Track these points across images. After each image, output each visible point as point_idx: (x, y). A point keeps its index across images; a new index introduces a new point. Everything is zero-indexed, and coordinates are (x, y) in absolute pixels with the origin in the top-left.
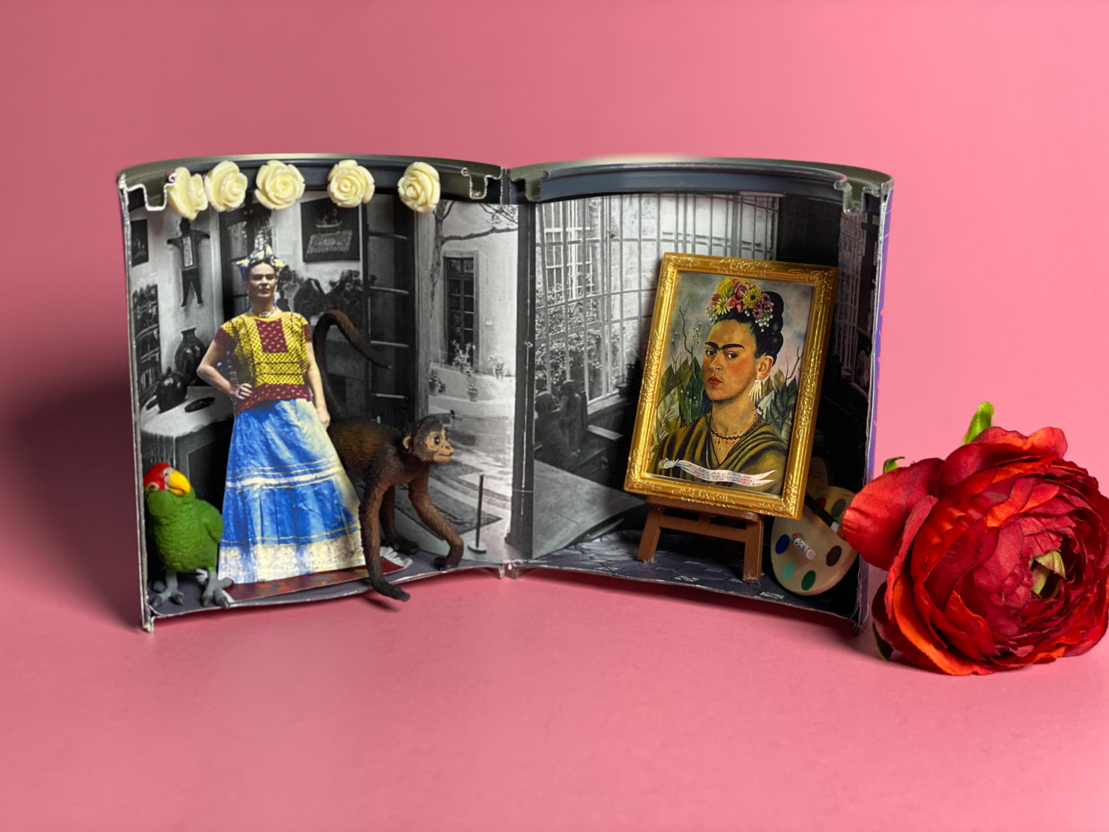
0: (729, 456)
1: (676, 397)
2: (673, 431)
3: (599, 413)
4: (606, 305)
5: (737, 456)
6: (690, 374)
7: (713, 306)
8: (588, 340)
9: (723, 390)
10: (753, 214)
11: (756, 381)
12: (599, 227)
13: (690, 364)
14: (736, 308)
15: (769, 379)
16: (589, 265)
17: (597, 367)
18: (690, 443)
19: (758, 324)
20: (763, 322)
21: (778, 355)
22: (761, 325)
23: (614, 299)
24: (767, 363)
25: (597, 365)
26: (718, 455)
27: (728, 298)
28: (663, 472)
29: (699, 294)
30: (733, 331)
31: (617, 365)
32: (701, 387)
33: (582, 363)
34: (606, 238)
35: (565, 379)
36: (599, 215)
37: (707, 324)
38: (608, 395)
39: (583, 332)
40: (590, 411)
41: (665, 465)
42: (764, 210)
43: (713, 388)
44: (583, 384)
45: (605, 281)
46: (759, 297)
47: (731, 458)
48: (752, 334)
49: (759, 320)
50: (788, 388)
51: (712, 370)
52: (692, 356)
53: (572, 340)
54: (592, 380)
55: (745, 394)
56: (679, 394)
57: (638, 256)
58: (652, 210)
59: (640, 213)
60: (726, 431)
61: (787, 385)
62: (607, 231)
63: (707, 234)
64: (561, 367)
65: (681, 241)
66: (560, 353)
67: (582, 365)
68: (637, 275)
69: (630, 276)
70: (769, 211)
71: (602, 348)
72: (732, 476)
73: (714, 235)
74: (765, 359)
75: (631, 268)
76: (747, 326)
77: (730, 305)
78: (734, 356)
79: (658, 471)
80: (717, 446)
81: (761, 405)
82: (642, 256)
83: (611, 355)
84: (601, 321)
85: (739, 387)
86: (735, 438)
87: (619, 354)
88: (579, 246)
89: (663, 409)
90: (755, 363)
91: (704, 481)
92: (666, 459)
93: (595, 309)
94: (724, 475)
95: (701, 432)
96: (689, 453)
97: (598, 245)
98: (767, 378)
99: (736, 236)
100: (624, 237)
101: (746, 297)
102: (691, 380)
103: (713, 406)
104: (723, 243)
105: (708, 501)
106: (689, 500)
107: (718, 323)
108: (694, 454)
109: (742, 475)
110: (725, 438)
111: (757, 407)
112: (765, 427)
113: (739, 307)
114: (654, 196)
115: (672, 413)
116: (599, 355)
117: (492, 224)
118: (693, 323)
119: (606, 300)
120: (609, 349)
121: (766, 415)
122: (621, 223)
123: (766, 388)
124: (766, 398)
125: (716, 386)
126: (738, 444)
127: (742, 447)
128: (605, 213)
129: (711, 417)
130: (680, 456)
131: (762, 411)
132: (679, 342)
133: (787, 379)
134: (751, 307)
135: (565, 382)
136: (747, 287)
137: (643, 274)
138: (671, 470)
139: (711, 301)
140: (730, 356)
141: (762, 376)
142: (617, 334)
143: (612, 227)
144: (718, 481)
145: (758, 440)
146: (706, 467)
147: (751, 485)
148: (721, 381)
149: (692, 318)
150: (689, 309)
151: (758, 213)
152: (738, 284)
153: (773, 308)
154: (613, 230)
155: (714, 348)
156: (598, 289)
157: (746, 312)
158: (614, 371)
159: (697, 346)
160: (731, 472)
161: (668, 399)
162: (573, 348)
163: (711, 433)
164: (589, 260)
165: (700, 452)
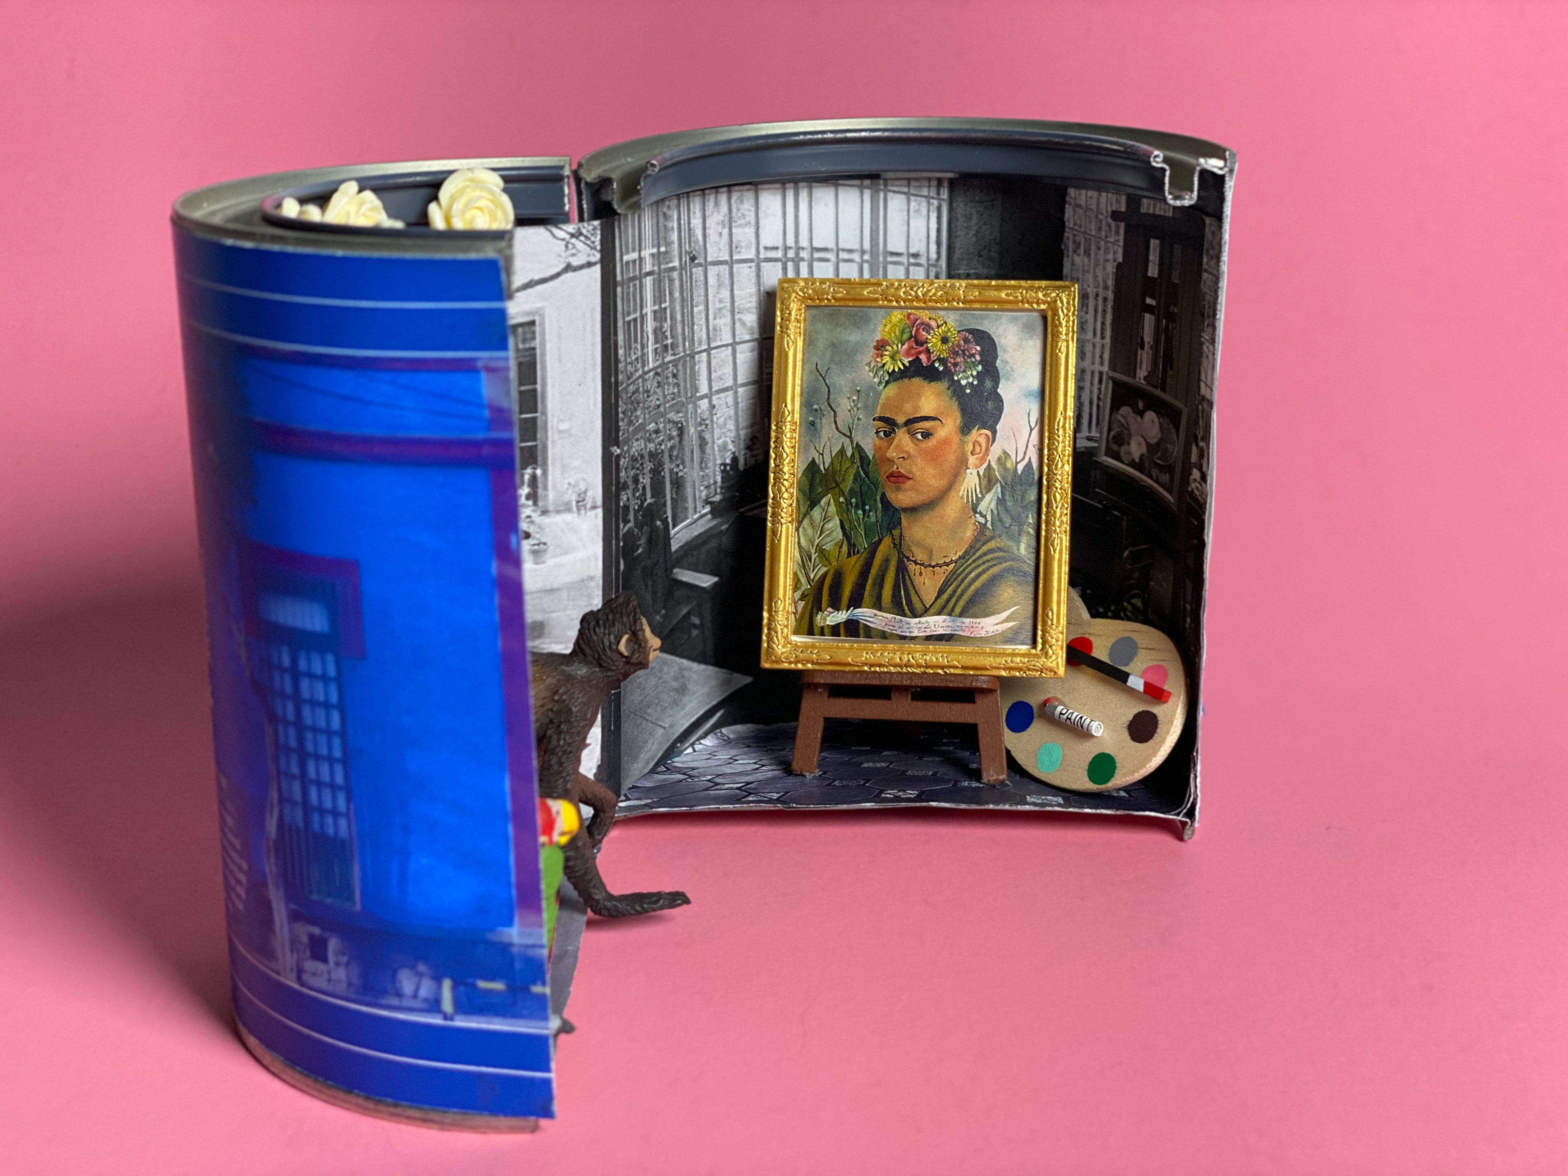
0: (941, 593)
1: (833, 509)
2: (834, 563)
3: (686, 548)
4: (688, 372)
5: (955, 591)
6: (852, 472)
7: (878, 360)
8: (668, 432)
9: (916, 490)
10: (905, 207)
11: (968, 471)
12: (676, 246)
13: (849, 454)
14: (917, 360)
15: (989, 465)
16: (665, 309)
17: (680, 474)
18: (870, 582)
19: (958, 381)
20: (967, 378)
21: (998, 427)
22: (963, 382)
23: (699, 361)
24: (983, 441)
25: (680, 470)
26: (923, 593)
27: (902, 345)
28: (826, 631)
29: (848, 342)
30: (919, 396)
31: (706, 467)
32: (877, 489)
33: (663, 469)
34: (686, 262)
35: (645, 499)
36: (675, 225)
37: (871, 387)
38: (696, 516)
39: (662, 420)
40: (675, 546)
41: (828, 619)
42: (923, 199)
43: (898, 489)
44: (665, 504)
45: (686, 333)
46: (955, 338)
47: (945, 596)
48: (951, 398)
49: (961, 375)
50: (1020, 477)
51: (891, 461)
52: (852, 442)
53: (650, 434)
54: (674, 496)
55: (953, 493)
56: (838, 504)
57: (729, 288)
58: (747, 213)
59: (730, 218)
60: (931, 553)
61: (1019, 472)
62: (686, 252)
63: (831, 245)
64: (641, 480)
65: (792, 260)
66: (639, 458)
67: (663, 474)
68: (728, 319)
69: (720, 322)
70: (932, 201)
71: (686, 442)
72: (950, 624)
73: (841, 246)
74: (979, 435)
75: (720, 309)
76: (942, 386)
77: (907, 354)
78: (927, 435)
79: (816, 630)
80: (917, 580)
81: (982, 507)
82: (735, 287)
83: (698, 451)
84: (684, 399)
85: (942, 483)
86: (947, 564)
87: (708, 450)
88: (654, 280)
89: (810, 531)
90: (963, 443)
91: (904, 638)
92: (830, 609)
93: (675, 381)
94: (937, 624)
95: (886, 561)
96: (871, 595)
97: (675, 275)
98: (985, 465)
99: (878, 244)
100: (709, 259)
101: (934, 340)
102: (855, 479)
103: (902, 517)
104: (856, 257)
105: (911, 666)
106: (878, 669)
107: (890, 386)
108: (879, 597)
109: (967, 621)
110: (930, 566)
111: (975, 512)
112: (993, 542)
113: (923, 357)
114: (748, 190)
115: (828, 535)
116: (683, 455)
117: (566, 258)
118: (846, 390)
119: (688, 365)
120: (695, 442)
121: (992, 523)
122: (705, 236)
123: (986, 480)
124: (988, 497)
125: (902, 486)
126: (953, 572)
127: (961, 577)
128: (682, 222)
129: (901, 535)
130: (856, 602)
131: (985, 517)
132: (824, 421)
133: (1017, 463)
134: (944, 355)
135: (645, 504)
136: (933, 324)
137: (737, 317)
138: (842, 627)
139: (873, 351)
140: (919, 436)
141: (977, 462)
142: (705, 417)
143: (693, 244)
144: (928, 634)
145: (984, 563)
146: (905, 615)
147: (983, 634)
148: (911, 476)
149: (841, 381)
150: (834, 367)
151: (913, 205)
152: (917, 320)
153: (981, 353)
154: (694, 249)
155: (889, 426)
156: (678, 347)
157: (937, 365)
158: (703, 476)
159: (858, 425)
160: (947, 618)
161: (817, 513)
162: (651, 446)
163: (906, 560)
164: (665, 302)
165: (891, 593)
